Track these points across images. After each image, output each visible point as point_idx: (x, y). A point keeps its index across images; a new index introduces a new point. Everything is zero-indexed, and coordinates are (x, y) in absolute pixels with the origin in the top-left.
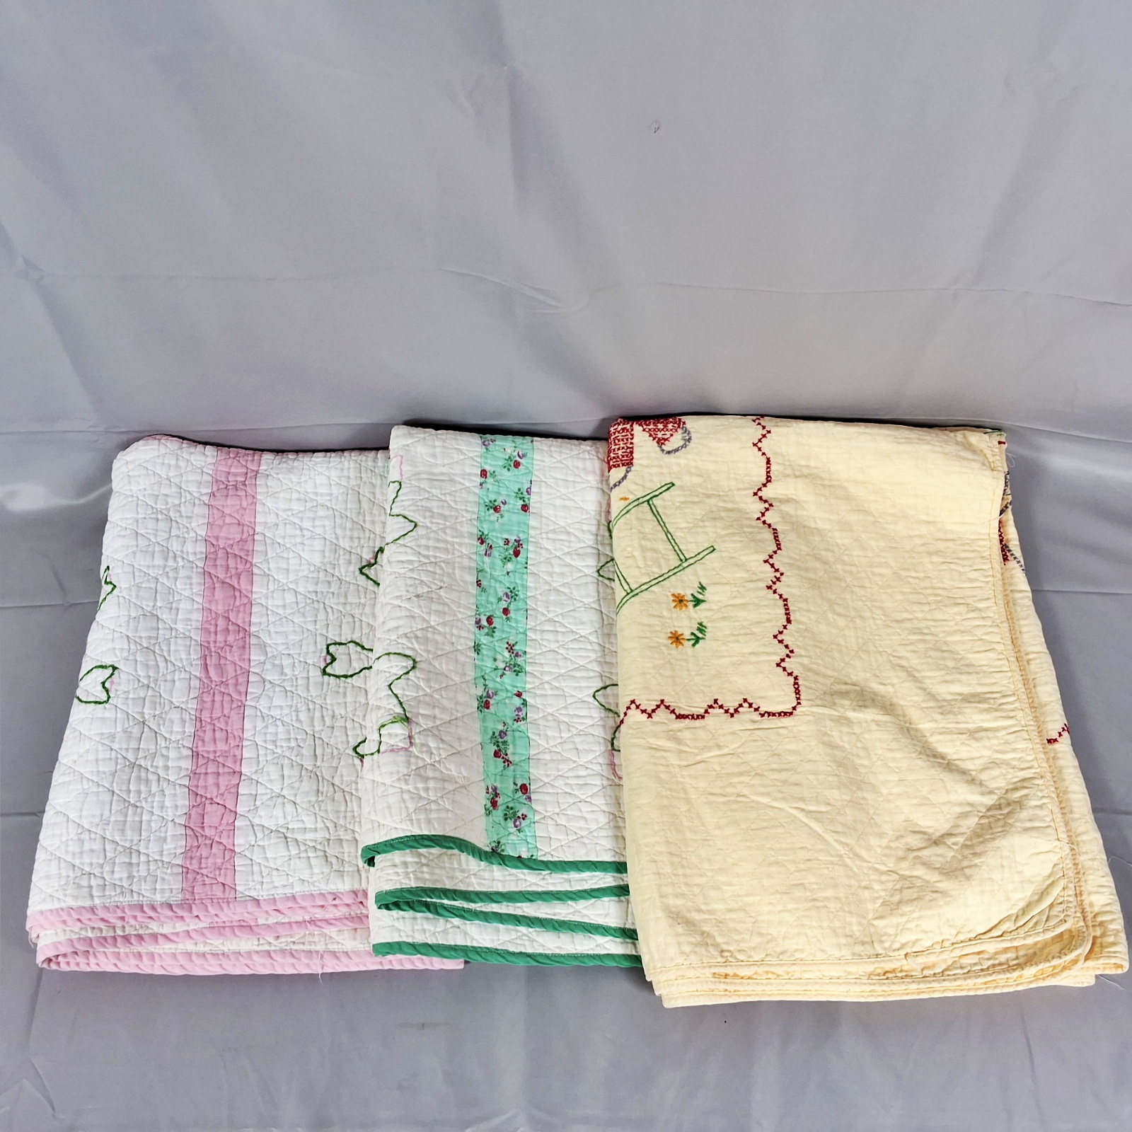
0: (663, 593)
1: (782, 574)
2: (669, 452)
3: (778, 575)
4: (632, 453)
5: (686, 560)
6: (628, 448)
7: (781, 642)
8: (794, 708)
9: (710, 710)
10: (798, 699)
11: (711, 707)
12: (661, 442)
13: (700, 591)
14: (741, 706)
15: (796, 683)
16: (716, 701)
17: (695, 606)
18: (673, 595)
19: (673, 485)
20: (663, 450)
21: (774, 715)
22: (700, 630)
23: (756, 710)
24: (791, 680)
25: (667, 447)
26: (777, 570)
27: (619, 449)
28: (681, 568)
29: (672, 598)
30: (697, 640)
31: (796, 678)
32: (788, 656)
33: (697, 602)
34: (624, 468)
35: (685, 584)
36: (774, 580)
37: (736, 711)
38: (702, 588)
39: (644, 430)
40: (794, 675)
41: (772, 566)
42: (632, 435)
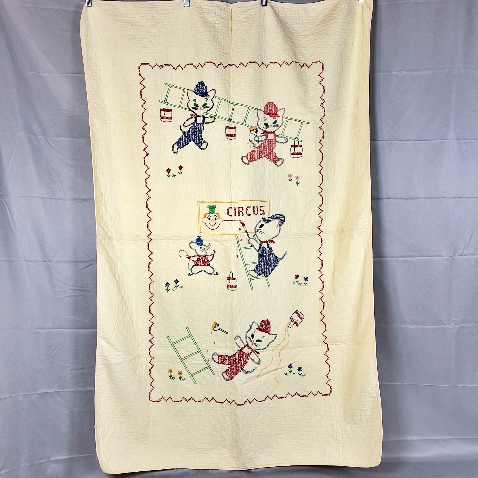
0: (182, 368)
1: (188, 401)
2: (223, 374)
3: (188, 400)
4: (222, 364)
5: (192, 376)
6: (224, 363)
7: (169, 398)
8: (151, 400)
9: (152, 378)
10: (153, 402)
11: (152, 379)
12: (225, 372)
13: (183, 379)
14: (152, 387)
15: (157, 401)
16: (154, 380)
17: (179, 377)
18: (182, 372)
19: (214, 375)
20: (223, 372)
21: (150, 395)
22: (173, 378)
23: (151, 391)
24: (159, 400)
25: (224, 374)
26: (189, 400)
27: (223, 361)
28: (190, 374)
29: (181, 371)
30: (170, 377)
31: (159, 401)
32: (165, 400)
33: (180, 378)
34: (218, 362)
35: (185, 375)
36: (186, 399)
37: (151, 385)
38: (184, 380)
39: (229, 368)
40: (160, 401)
41: (190, 399)
42: (227, 365)
